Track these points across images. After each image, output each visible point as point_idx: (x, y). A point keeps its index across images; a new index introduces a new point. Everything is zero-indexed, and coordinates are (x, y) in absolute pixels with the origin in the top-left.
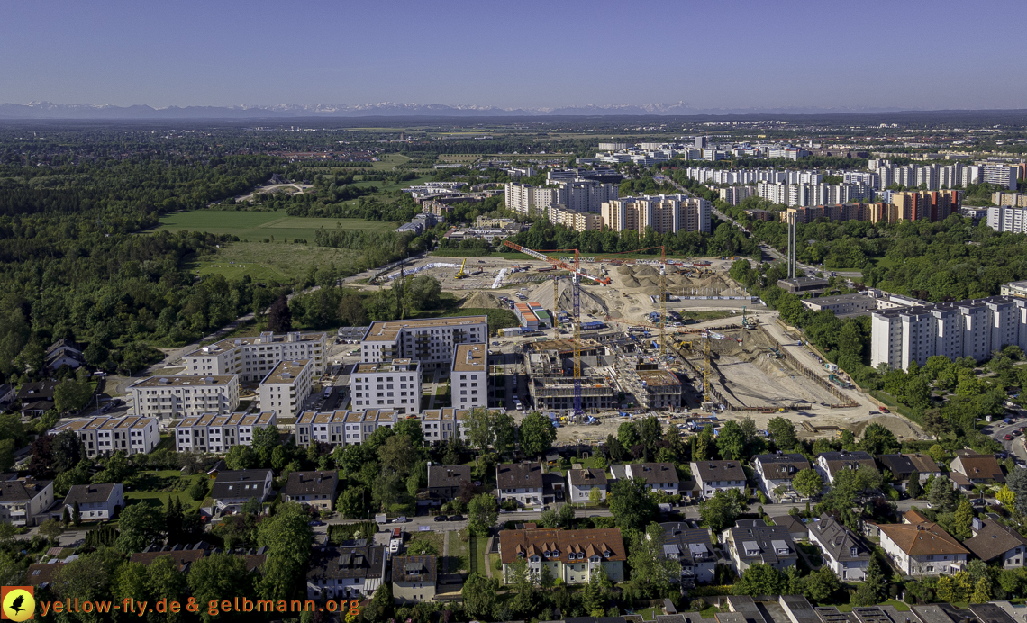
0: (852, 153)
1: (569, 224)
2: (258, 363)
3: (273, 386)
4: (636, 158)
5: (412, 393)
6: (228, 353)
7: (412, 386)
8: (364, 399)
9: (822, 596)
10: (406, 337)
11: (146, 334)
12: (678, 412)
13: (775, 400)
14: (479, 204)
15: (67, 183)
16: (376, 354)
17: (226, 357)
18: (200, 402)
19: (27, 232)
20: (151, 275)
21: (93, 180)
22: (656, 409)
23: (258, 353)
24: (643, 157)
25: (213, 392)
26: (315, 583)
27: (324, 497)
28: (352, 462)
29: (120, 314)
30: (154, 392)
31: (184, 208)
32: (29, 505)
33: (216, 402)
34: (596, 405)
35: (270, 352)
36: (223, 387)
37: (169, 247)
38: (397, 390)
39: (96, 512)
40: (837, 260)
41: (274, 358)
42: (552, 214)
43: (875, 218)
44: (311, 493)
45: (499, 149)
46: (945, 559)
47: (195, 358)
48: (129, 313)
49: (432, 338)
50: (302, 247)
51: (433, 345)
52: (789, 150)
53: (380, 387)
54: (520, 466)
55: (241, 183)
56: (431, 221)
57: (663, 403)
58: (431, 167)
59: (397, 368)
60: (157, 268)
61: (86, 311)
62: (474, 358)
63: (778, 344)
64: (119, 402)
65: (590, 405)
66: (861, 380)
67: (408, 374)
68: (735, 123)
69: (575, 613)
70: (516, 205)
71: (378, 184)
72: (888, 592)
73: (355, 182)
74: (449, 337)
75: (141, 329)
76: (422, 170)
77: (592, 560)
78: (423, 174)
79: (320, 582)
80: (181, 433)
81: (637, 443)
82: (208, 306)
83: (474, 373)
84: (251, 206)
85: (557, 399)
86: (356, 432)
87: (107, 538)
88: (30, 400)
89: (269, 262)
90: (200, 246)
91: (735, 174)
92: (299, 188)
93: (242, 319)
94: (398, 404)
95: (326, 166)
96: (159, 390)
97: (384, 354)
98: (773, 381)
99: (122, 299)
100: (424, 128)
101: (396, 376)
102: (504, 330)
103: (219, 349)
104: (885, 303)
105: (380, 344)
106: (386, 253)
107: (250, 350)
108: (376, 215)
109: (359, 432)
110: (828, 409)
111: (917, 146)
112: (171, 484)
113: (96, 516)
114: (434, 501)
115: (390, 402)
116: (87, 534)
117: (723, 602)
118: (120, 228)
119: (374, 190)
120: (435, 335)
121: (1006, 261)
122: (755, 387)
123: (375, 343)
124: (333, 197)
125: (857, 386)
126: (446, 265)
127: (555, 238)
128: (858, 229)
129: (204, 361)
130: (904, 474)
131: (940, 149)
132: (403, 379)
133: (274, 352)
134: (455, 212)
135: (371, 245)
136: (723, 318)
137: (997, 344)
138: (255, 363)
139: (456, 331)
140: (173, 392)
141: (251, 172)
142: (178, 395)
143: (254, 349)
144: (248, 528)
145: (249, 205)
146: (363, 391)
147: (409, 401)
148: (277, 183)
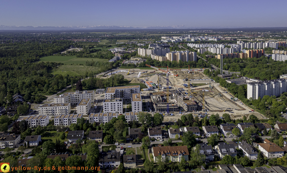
0: (232, 39)
1: (157, 59)
2: (75, 99)
3: (81, 106)
4: (172, 41)
5: (121, 108)
6: (67, 97)
7: (121, 106)
8: (107, 109)
9: (246, 164)
10: (117, 92)
11: (41, 91)
12: (196, 112)
13: (222, 108)
14: (131, 54)
15: (11, 48)
16: (109, 97)
17: (66, 98)
18: (60, 111)
19: (2, 62)
20: (40, 75)
21: (19, 47)
22: (190, 111)
23: (75, 97)
24: (174, 41)
25: (64, 108)
26: (101, 163)
27: (100, 138)
28: (107, 128)
29: (33, 86)
30: (47, 108)
31: (46, 55)
32: (14, 142)
33: (65, 111)
34: (173, 110)
35: (78, 96)
36: (66, 107)
37: (44, 67)
38: (116, 107)
39: (34, 144)
40: (233, 69)
41: (80, 98)
42: (152, 56)
43: (241, 57)
44: (96, 137)
45: (134, 38)
46: (278, 153)
47: (57, 98)
48: (35, 85)
49: (125, 92)
50: (82, 66)
51: (125, 94)
52: (214, 38)
53: (112, 106)
54: (155, 128)
55: (62, 48)
56: (118, 59)
57: (191, 110)
58: (115, 43)
59: (116, 100)
60: (42, 72)
61: (23, 85)
62: (137, 97)
63: (220, 93)
64: (35, 111)
65: (171, 110)
66: (245, 102)
67: (120, 102)
68: (198, 31)
69: (176, 170)
70: (141, 54)
71: (101, 48)
72: (263, 163)
73: (94, 48)
74: (129, 92)
75: (39, 90)
76: (113, 44)
77: (180, 155)
78: (113, 45)
79: (103, 163)
80: (56, 120)
81: (186, 121)
82: (58, 83)
83: (138, 102)
84: (66, 55)
85: (162, 109)
86: (106, 119)
87: (38, 151)
88: (10, 111)
89: (73, 71)
90: (53, 66)
91: (201, 45)
92: (79, 50)
93: (68, 87)
94: (117, 111)
95: (85, 43)
96: (48, 108)
97: (111, 96)
98: (220, 103)
99: (33, 82)
100: (111, 32)
101: (116, 103)
102: (143, 89)
103: (64, 96)
104: (248, 81)
105: (111, 94)
106: (107, 67)
107: (73, 96)
108: (102, 57)
109: (107, 119)
110: (237, 111)
111: (249, 37)
112: (54, 135)
113: (34, 145)
114: (131, 138)
115: (115, 110)
116: (32, 150)
117: (218, 166)
118: (29, 61)
119: (100, 50)
120: (125, 91)
121: (280, 69)
122: (215, 105)
123: (109, 94)
124: (89, 52)
125: (244, 104)
126: (124, 71)
127: (154, 63)
128: (237, 60)
129: (60, 99)
130: (262, 129)
131: (255, 38)
132: (118, 104)
133: (80, 96)
134: (125, 56)
135: (102, 65)
136: (204, 85)
137: (281, 92)
138: (74, 99)
139: (131, 90)
140: (52, 108)
141: (65, 45)
142: (53, 109)
143: (74, 96)
144: (79, 148)
145: (65, 54)
146: (107, 107)
147: (120, 110)
148: (72, 48)
